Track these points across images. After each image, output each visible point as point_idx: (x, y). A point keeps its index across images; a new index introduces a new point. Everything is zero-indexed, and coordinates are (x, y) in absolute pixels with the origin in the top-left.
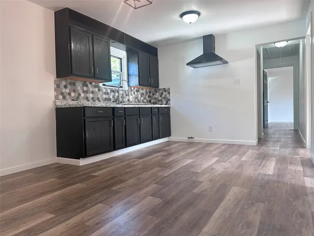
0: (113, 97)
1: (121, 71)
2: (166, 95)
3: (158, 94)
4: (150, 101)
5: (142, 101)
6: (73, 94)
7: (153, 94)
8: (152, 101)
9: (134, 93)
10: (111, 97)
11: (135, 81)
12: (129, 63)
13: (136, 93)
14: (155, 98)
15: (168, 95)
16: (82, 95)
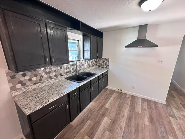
0: (73, 69)
1: (79, 49)
3: (101, 61)
4: (96, 64)
5: (92, 66)
7: (98, 61)
8: (98, 65)
9: (87, 62)
10: (71, 69)
11: (88, 55)
12: (84, 44)
13: (88, 62)
14: (100, 63)
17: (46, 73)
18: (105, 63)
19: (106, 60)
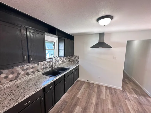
0: (49, 65)
1: (55, 49)
2: (77, 59)
3: (73, 58)
4: (69, 61)
5: (65, 62)
6: (11, 76)
7: (71, 58)
8: (70, 61)
9: (62, 59)
10: (48, 66)
11: (62, 53)
12: (59, 45)
13: (63, 59)
14: (72, 60)
15: (78, 59)
16: (22, 73)
17: (23, 70)
18: (76, 59)
19: (77, 57)
